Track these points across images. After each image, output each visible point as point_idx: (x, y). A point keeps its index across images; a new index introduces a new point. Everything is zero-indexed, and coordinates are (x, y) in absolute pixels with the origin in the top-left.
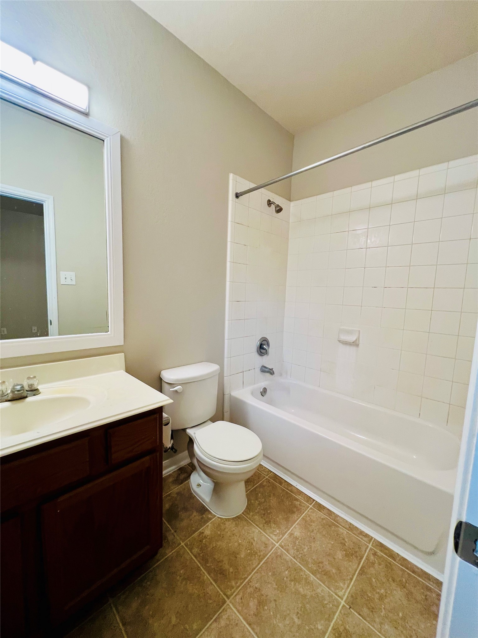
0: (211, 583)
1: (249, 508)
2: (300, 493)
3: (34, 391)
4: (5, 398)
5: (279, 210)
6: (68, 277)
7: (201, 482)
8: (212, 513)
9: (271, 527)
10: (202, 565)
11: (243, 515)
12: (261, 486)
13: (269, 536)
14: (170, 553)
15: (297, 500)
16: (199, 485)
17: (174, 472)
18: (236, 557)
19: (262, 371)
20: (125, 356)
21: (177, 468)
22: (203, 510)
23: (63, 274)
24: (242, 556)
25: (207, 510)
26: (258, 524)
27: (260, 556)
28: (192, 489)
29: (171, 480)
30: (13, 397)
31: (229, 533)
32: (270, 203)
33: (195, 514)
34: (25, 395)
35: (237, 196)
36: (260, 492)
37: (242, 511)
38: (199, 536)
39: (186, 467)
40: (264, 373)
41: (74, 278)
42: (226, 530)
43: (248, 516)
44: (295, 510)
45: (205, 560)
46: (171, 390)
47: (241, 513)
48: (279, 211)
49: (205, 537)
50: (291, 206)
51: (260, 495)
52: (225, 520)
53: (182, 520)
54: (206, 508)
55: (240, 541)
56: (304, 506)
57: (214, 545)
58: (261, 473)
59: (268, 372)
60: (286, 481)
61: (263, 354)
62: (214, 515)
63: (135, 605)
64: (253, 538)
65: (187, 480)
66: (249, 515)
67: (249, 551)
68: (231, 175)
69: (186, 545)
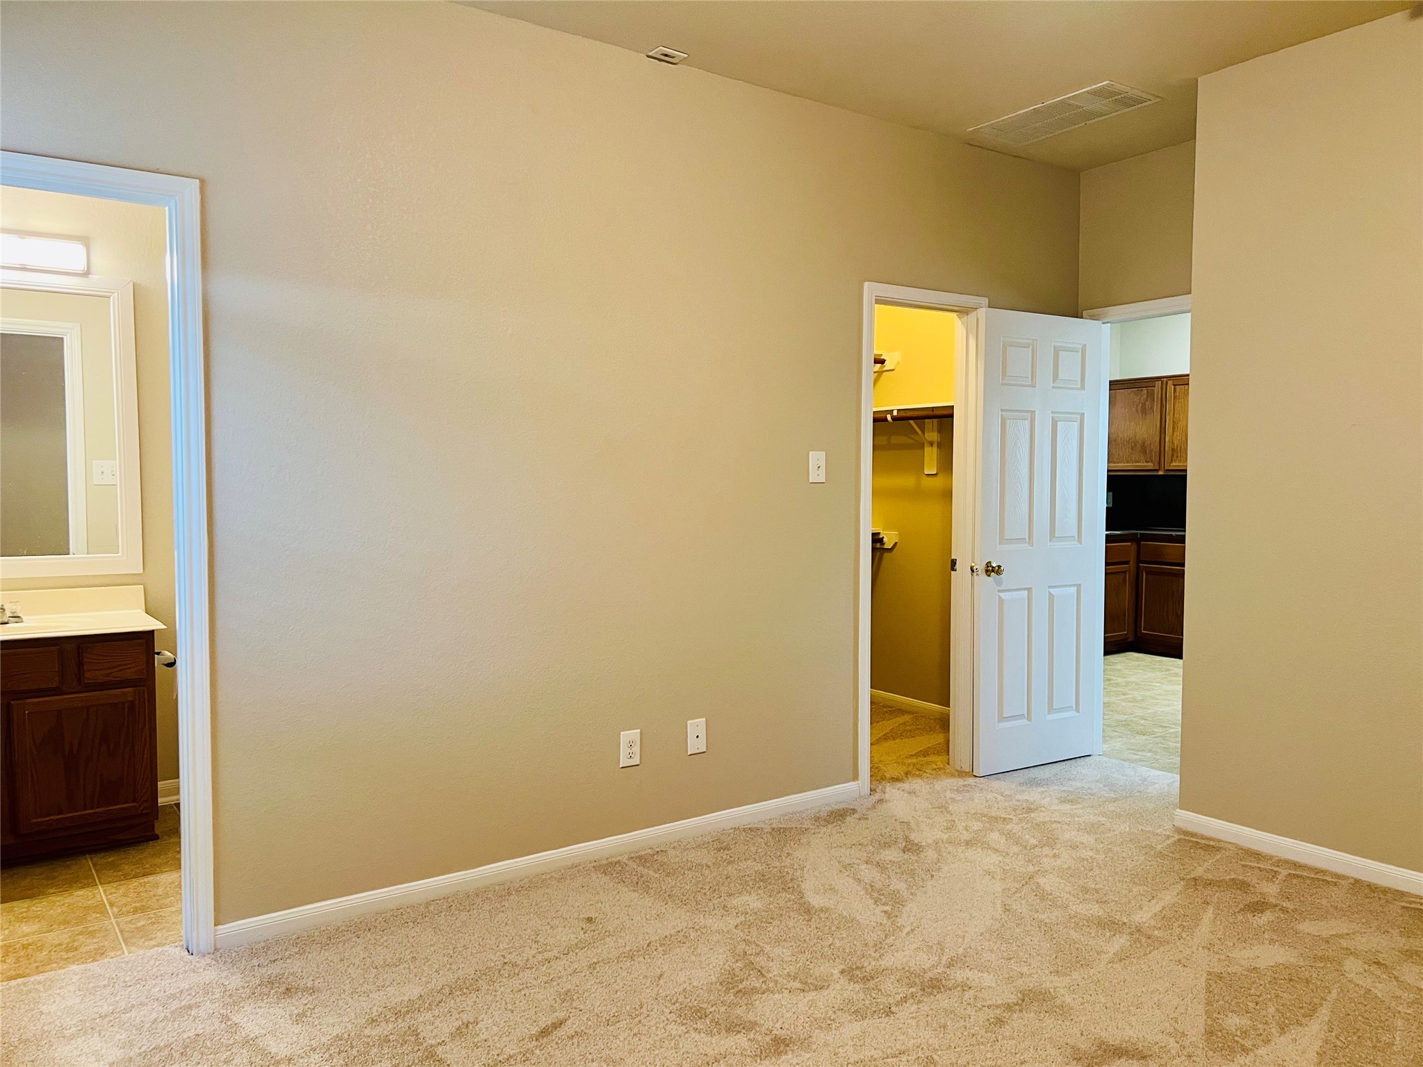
3: (17, 618)
6: (107, 471)
20: (145, 591)
23: (97, 465)
34: (7, 619)
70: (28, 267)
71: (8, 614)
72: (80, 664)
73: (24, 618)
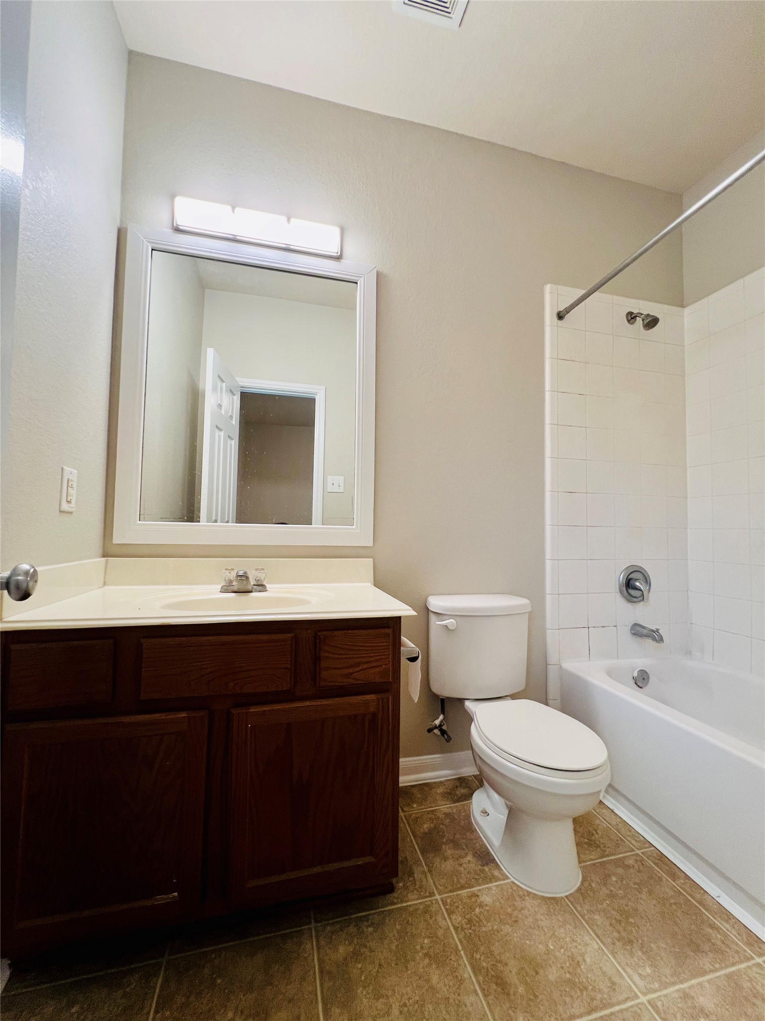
0: (475, 991)
1: (583, 892)
2: (728, 916)
3: (261, 587)
4: (232, 588)
5: (652, 322)
6: (336, 483)
7: (490, 809)
8: (501, 869)
9: (632, 954)
10: (464, 949)
11: (566, 900)
12: (620, 863)
13: (623, 969)
14: (413, 901)
15: (713, 927)
16: (485, 813)
17: (449, 780)
18: (537, 973)
19: (634, 634)
20: (374, 564)
21: (454, 775)
22: (485, 857)
23: (330, 479)
24: (552, 978)
25: (493, 861)
26: (599, 932)
27: (592, 999)
28: (473, 817)
29: (440, 790)
30: (239, 589)
31: (530, 919)
32: (631, 317)
33: (470, 857)
34: (250, 589)
35: (560, 316)
36: (614, 874)
37: (567, 894)
38: (470, 897)
39: (470, 779)
40: (639, 639)
41: (342, 485)
42: (526, 912)
43: (579, 909)
44: (706, 948)
45: (473, 943)
46: (437, 623)
47: (563, 895)
48: (652, 324)
49: (481, 906)
50: (686, 314)
51: (614, 879)
52: (526, 894)
53: (445, 859)
54: (491, 857)
55: (552, 947)
56: (737, 952)
57: (495, 927)
58: (626, 839)
59: (647, 636)
60: (687, 877)
61: (635, 599)
62: (507, 876)
63: (343, 950)
64: (583, 955)
65: (469, 800)
66: (582, 907)
67: (568, 976)
68: (548, 288)
69: (444, 903)
70: (292, 247)
71: (252, 582)
72: (317, 659)
73: (267, 586)
